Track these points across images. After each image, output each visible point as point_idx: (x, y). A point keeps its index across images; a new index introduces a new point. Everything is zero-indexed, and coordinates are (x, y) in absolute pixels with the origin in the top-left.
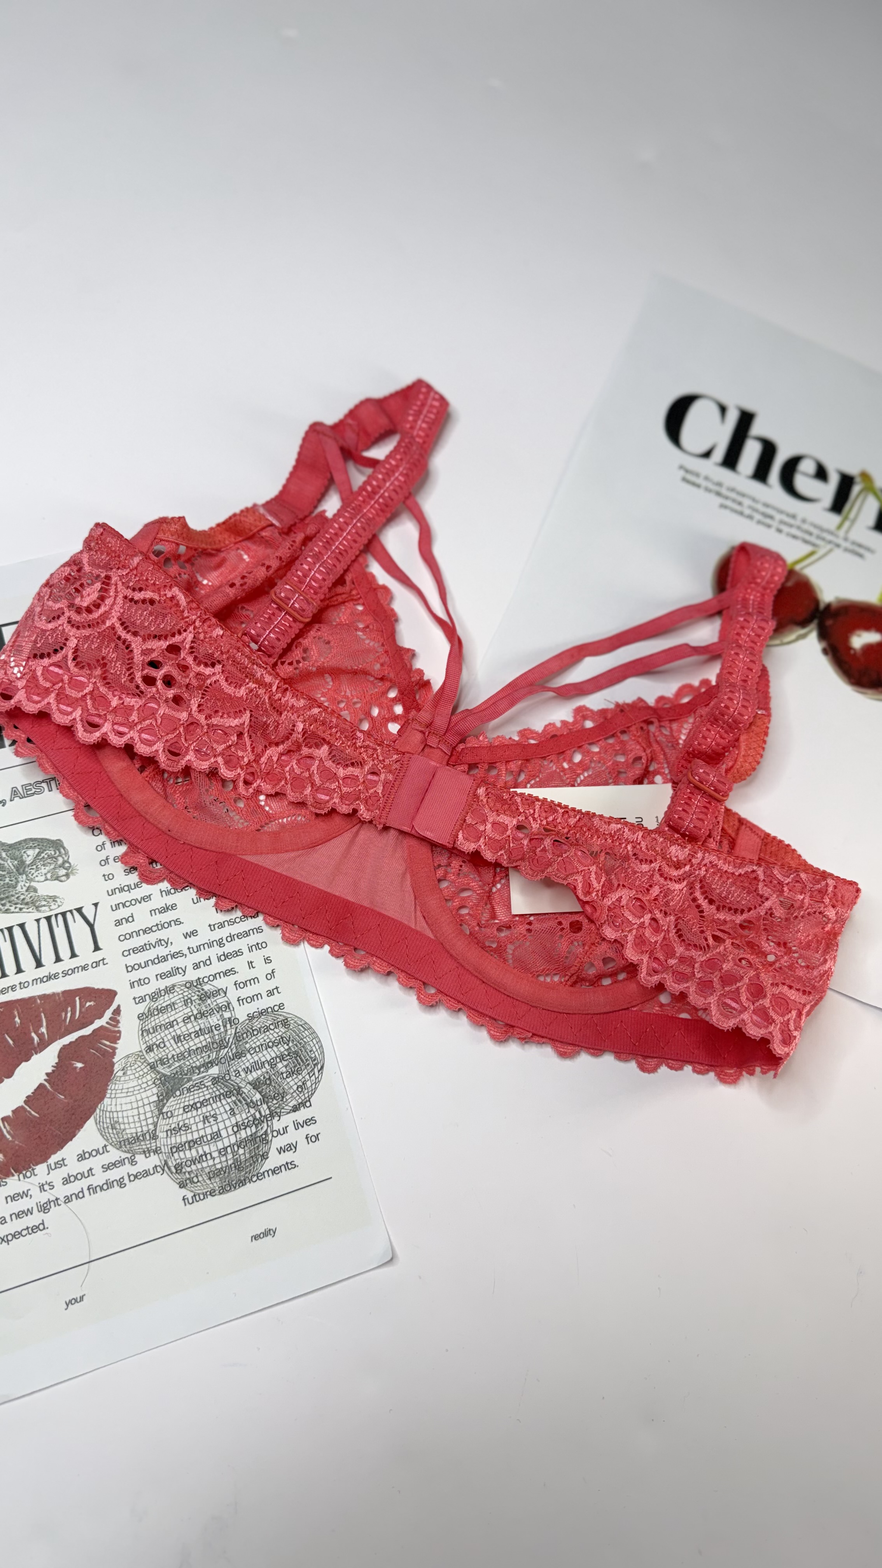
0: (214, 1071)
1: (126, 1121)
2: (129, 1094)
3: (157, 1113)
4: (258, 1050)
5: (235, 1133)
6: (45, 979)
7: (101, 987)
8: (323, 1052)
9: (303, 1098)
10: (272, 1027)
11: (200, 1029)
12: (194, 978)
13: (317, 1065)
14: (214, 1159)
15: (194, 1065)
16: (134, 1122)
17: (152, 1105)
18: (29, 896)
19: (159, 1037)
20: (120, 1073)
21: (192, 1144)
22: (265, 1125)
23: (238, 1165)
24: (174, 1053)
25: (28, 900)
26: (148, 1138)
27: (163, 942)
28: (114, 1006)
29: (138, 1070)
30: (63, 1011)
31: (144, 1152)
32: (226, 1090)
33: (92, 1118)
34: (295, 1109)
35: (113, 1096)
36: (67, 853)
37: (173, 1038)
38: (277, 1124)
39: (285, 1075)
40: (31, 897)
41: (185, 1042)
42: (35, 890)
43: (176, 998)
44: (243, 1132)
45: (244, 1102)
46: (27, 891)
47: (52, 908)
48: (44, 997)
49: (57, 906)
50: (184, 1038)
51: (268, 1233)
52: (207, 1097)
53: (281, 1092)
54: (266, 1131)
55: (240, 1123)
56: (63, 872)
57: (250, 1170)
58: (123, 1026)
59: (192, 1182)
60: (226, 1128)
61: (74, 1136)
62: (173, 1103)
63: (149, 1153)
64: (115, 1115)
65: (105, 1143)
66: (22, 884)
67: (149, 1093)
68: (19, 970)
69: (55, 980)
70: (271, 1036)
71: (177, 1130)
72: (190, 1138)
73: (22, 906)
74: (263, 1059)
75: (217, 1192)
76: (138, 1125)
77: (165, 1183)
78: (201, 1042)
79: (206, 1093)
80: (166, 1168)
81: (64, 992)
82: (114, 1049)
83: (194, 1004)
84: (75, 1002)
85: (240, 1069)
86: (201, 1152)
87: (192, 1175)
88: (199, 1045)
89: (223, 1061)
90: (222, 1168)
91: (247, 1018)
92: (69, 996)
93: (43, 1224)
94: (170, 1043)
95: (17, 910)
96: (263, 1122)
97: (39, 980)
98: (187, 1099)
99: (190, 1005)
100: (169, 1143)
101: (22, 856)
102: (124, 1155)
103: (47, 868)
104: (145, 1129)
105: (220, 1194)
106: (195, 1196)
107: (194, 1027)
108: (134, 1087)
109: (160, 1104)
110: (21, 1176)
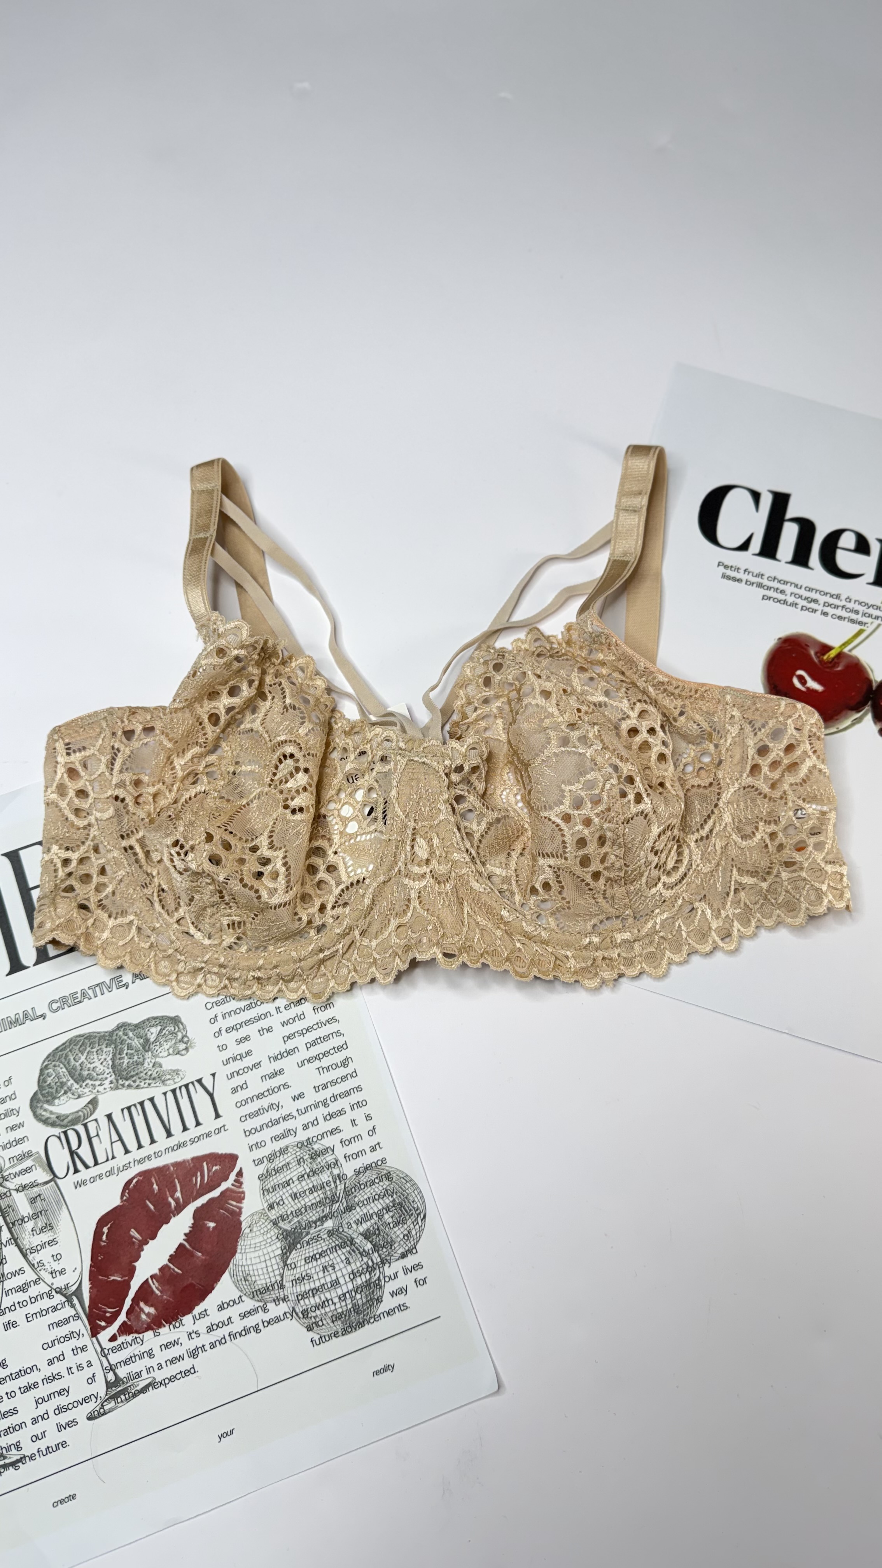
0: (329, 1224)
1: (256, 1273)
2: (256, 1249)
3: (282, 1265)
4: (366, 1203)
5: (352, 1280)
6: (175, 1148)
7: (224, 1152)
8: (424, 1202)
9: (409, 1245)
10: (377, 1181)
11: (313, 1186)
12: (305, 1139)
13: (421, 1215)
14: (335, 1304)
15: (311, 1220)
16: (263, 1274)
17: (277, 1258)
18: (155, 1071)
19: (278, 1195)
20: (248, 1231)
21: (315, 1291)
22: (377, 1271)
23: (356, 1309)
24: (292, 1209)
25: (155, 1075)
26: (276, 1287)
27: (274, 1106)
28: (236, 1170)
29: (263, 1226)
30: (193, 1176)
31: (274, 1300)
32: (340, 1241)
33: (227, 1272)
34: (403, 1256)
35: (243, 1251)
36: (184, 1028)
37: (291, 1195)
38: (388, 1271)
39: (392, 1225)
40: (157, 1072)
41: (301, 1199)
42: (160, 1066)
43: (290, 1158)
44: (358, 1279)
45: (357, 1252)
46: (153, 1067)
47: (176, 1081)
48: (176, 1165)
49: (180, 1079)
50: (300, 1195)
51: (386, 1368)
52: (325, 1248)
53: (389, 1240)
54: (379, 1277)
55: (356, 1271)
56: (182, 1046)
57: (368, 1313)
58: (245, 1187)
59: (318, 1326)
60: (343, 1276)
61: (213, 1289)
62: (295, 1256)
63: (279, 1301)
64: (246, 1268)
65: (240, 1294)
66: (149, 1060)
67: (274, 1247)
68: (153, 1141)
69: (184, 1148)
70: (376, 1190)
71: (301, 1279)
72: (313, 1286)
73: (150, 1081)
74: (371, 1212)
75: (340, 1334)
76: (267, 1276)
77: (294, 1328)
78: (315, 1198)
79: (323, 1244)
80: (294, 1314)
81: (193, 1159)
82: (240, 1209)
83: (306, 1162)
84: (202, 1167)
85: (352, 1222)
86: (323, 1299)
87: (317, 1320)
88: (314, 1201)
89: (336, 1214)
90: (343, 1312)
91: (353, 1173)
92: (198, 1161)
93: (194, 1368)
94: (288, 1201)
95: (146, 1085)
96: (376, 1269)
97: (170, 1149)
98: (307, 1251)
99: (302, 1163)
100: (295, 1291)
101: (146, 1035)
102: (258, 1304)
103: (169, 1044)
104: (273, 1280)
105: (343, 1335)
106: (321, 1337)
107: (308, 1184)
108: (260, 1242)
109: (284, 1257)
110: (171, 1326)
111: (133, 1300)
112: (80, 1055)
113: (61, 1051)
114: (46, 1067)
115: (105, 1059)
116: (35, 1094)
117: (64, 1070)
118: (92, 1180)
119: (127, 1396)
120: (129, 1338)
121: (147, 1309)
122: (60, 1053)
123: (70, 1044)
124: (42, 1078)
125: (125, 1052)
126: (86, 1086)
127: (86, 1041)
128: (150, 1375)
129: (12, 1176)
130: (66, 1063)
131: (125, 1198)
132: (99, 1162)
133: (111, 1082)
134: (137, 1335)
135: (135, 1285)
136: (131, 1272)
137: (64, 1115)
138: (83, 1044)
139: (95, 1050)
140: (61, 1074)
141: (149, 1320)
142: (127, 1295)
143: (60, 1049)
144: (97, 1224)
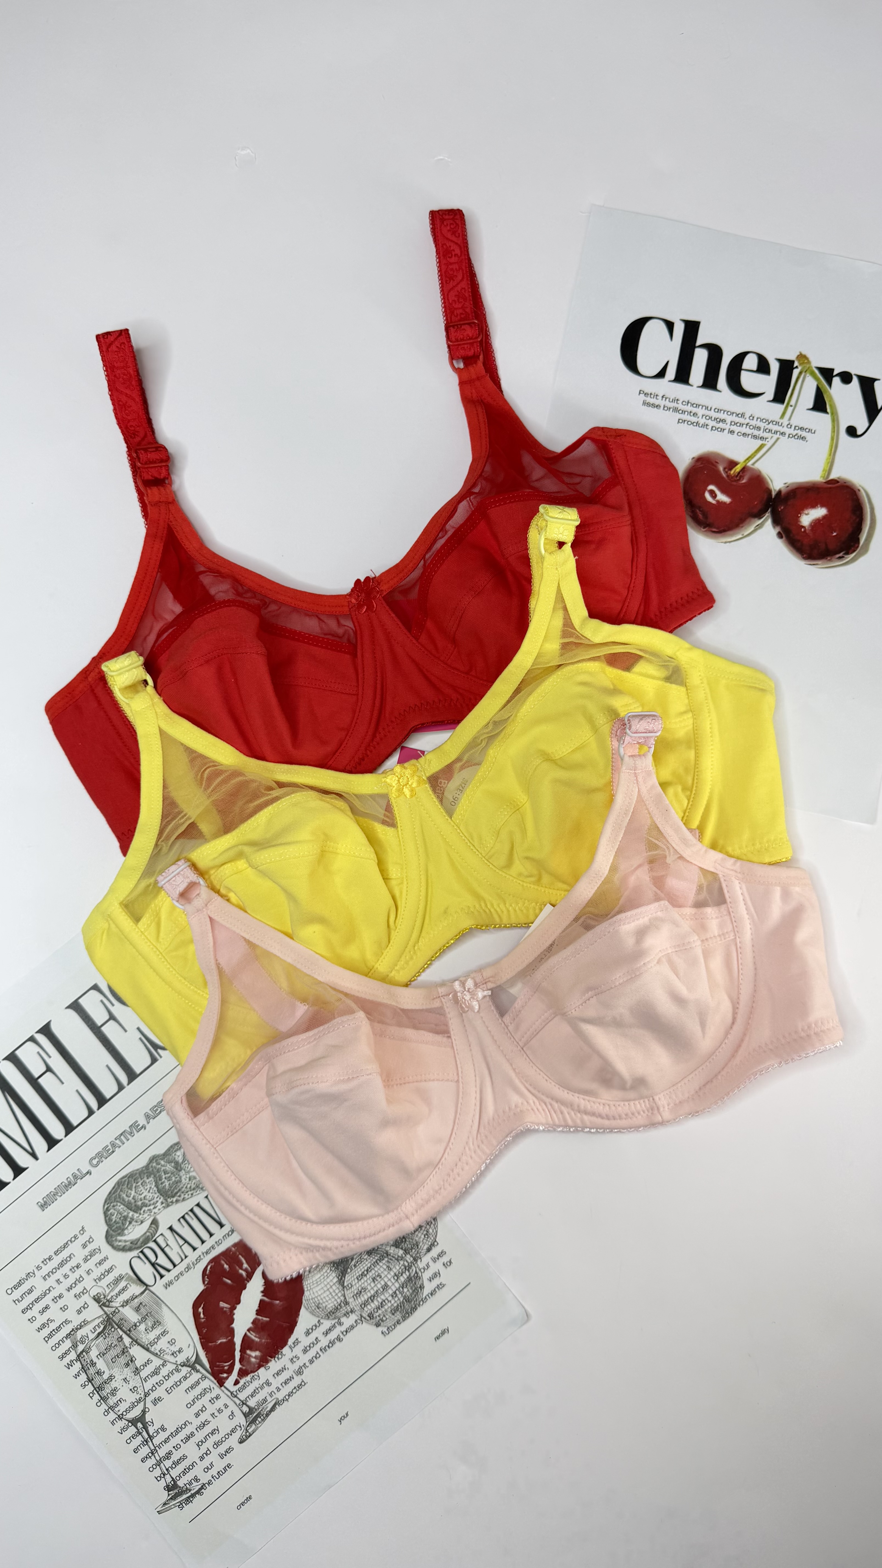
1: (324, 1300)
2: (319, 1283)
3: (342, 1288)
5: (397, 1280)
6: (230, 1233)
9: (431, 1241)
14: (390, 1301)
16: (330, 1299)
17: (336, 1284)
20: (307, 1273)
21: (372, 1298)
22: (414, 1267)
23: (407, 1300)
25: (193, 1186)
26: (343, 1305)
31: (345, 1314)
32: (379, 1256)
33: (303, 1307)
34: (429, 1250)
35: (309, 1288)
38: (421, 1264)
40: (194, 1183)
44: (401, 1278)
45: (394, 1259)
46: (190, 1180)
51: (443, 1333)
52: (369, 1265)
53: (415, 1243)
54: (416, 1271)
55: (397, 1273)
57: (416, 1299)
59: (383, 1321)
60: (390, 1280)
61: (296, 1322)
62: (349, 1278)
63: (348, 1314)
64: (316, 1299)
65: (317, 1319)
67: (331, 1278)
68: (211, 1235)
71: (359, 1293)
72: (369, 1295)
75: (401, 1320)
76: (333, 1300)
77: (366, 1330)
79: (367, 1263)
80: (363, 1319)
86: (380, 1301)
87: (381, 1317)
90: (398, 1305)
93: (303, 1381)
96: (411, 1266)
97: (227, 1236)
98: (357, 1272)
100: (358, 1303)
101: (175, 1158)
102: (333, 1322)
104: (339, 1301)
105: (404, 1321)
106: (388, 1328)
108: (320, 1277)
109: (341, 1282)
110: (276, 1359)
111: (240, 1351)
112: (130, 1191)
113: (114, 1193)
114: (108, 1209)
115: (151, 1188)
116: (107, 1232)
117: (122, 1206)
118: (176, 1279)
119: (262, 1417)
120: (248, 1378)
121: (253, 1354)
122: (114, 1195)
123: (119, 1186)
124: (107, 1218)
125: (164, 1177)
126: (144, 1212)
127: (130, 1179)
128: (273, 1398)
129: (115, 1298)
130: (121, 1201)
131: (206, 1282)
132: (177, 1263)
133: (162, 1203)
134: (253, 1374)
135: (238, 1341)
136: (232, 1332)
137: (136, 1240)
138: (128, 1182)
139: (139, 1184)
140: (121, 1210)
141: (258, 1361)
142: (234, 1350)
143: (113, 1192)
144: (193, 1308)
